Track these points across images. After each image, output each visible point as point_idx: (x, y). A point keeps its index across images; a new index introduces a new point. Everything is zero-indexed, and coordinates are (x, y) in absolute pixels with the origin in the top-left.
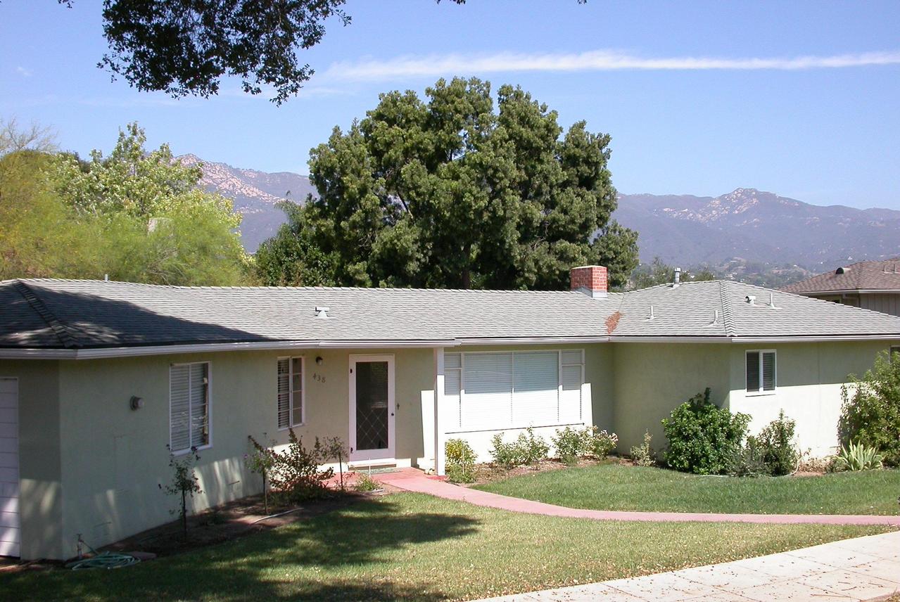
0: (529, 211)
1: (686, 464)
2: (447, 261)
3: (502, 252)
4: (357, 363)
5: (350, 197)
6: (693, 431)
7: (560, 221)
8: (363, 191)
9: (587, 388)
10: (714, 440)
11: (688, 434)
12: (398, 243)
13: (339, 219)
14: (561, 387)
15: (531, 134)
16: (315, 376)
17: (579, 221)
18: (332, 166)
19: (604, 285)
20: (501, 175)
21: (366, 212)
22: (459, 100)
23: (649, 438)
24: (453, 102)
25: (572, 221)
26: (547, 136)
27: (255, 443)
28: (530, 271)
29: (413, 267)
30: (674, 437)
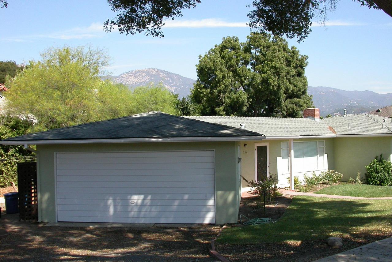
0: (288, 86)
1: (378, 182)
2: (258, 106)
3: (278, 103)
4: (257, 146)
5: (218, 80)
6: (380, 169)
7: (295, 90)
8: (224, 77)
9: (326, 155)
10: (388, 173)
11: (379, 171)
12: (240, 99)
13: (212, 88)
14: (318, 155)
15: (288, 55)
16: (244, 152)
17: (302, 90)
18: (210, 67)
19: (318, 116)
20: (282, 71)
21: (225, 86)
22: (261, 41)
23: (359, 173)
24: (258, 42)
25: (300, 90)
26: (294, 56)
27: (243, 178)
28: (284, 110)
29: (245, 109)
30: (373, 172)
